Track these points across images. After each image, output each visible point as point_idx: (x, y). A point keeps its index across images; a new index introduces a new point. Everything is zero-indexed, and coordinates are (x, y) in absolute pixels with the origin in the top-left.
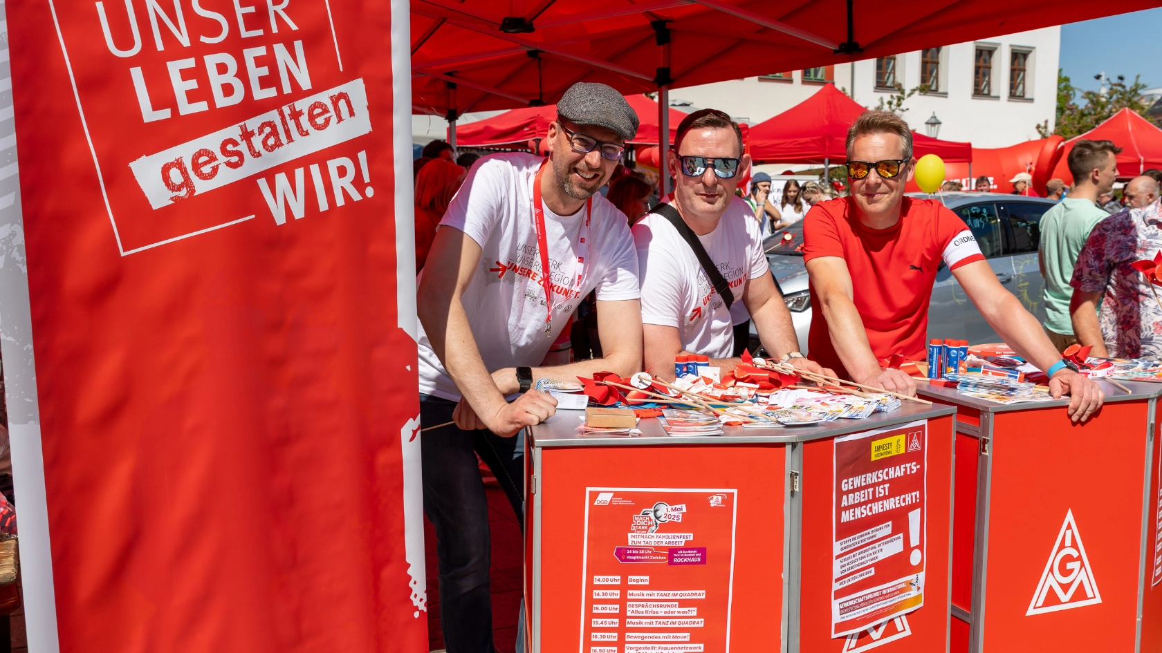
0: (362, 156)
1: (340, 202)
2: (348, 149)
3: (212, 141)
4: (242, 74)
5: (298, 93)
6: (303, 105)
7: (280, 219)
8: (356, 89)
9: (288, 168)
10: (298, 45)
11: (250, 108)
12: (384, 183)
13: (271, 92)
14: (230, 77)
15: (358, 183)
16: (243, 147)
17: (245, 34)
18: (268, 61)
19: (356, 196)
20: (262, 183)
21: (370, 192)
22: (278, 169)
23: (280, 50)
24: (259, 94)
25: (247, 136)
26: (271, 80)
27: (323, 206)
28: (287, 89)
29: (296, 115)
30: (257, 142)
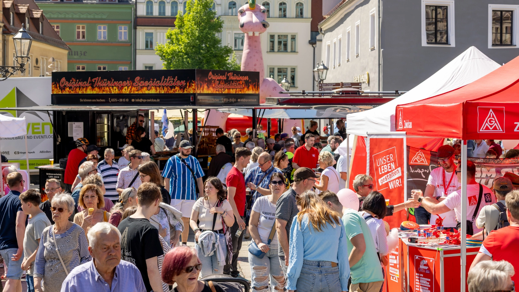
0: (400, 179)
1: (397, 186)
2: (398, 178)
3: (384, 177)
4: (387, 168)
5: (394, 170)
6: (394, 172)
7: (391, 188)
8: (399, 169)
9: (392, 181)
10: (393, 163)
11: (388, 172)
12: (403, 184)
13: (390, 170)
14: (386, 168)
15: (399, 184)
16: (387, 178)
17: (388, 162)
18: (390, 166)
19: (399, 186)
20: (389, 183)
21: (401, 185)
22: (391, 181)
23: (392, 163)
24: (389, 170)
25: (388, 176)
26: (390, 168)
27: (395, 187)
28: (392, 169)
29: (393, 173)
30: (389, 177)
